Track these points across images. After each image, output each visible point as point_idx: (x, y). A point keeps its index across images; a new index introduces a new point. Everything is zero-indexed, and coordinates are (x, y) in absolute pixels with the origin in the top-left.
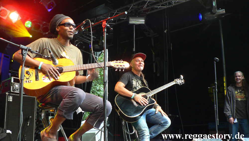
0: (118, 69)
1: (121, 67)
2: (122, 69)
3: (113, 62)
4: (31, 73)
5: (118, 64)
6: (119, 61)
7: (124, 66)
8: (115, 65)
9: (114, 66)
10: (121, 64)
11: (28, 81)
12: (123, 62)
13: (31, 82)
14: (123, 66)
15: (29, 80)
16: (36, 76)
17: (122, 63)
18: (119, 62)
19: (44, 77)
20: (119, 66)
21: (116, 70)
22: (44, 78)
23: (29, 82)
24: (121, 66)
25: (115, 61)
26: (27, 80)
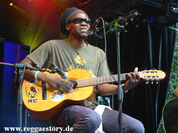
0: (150, 81)
1: (153, 79)
2: (155, 81)
3: (142, 72)
4: (37, 90)
5: (150, 74)
6: (151, 71)
7: (158, 77)
8: (145, 77)
9: (144, 78)
10: (155, 74)
11: (33, 101)
12: (157, 71)
13: (37, 101)
14: (156, 78)
15: (34, 99)
16: (43, 93)
17: (155, 72)
18: (151, 72)
19: (52, 95)
20: (151, 78)
21: (147, 83)
22: (53, 96)
23: (35, 101)
24: (153, 77)
25: (146, 71)
26: (32, 99)
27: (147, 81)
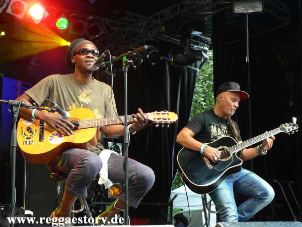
0: (160, 124)
1: (163, 122)
2: (166, 124)
3: (152, 113)
4: (34, 131)
5: (161, 116)
6: (162, 112)
7: (169, 119)
8: (155, 119)
9: (153, 120)
10: (166, 116)
11: (28, 143)
12: (169, 113)
13: (33, 143)
14: (167, 120)
15: (30, 140)
16: (40, 135)
17: (167, 114)
18: (163, 114)
19: (51, 136)
20: (162, 120)
21: (157, 126)
22: (51, 138)
23: (30, 143)
24: (164, 119)
25: (156, 112)
26: (28, 140)
27: (157, 124)
